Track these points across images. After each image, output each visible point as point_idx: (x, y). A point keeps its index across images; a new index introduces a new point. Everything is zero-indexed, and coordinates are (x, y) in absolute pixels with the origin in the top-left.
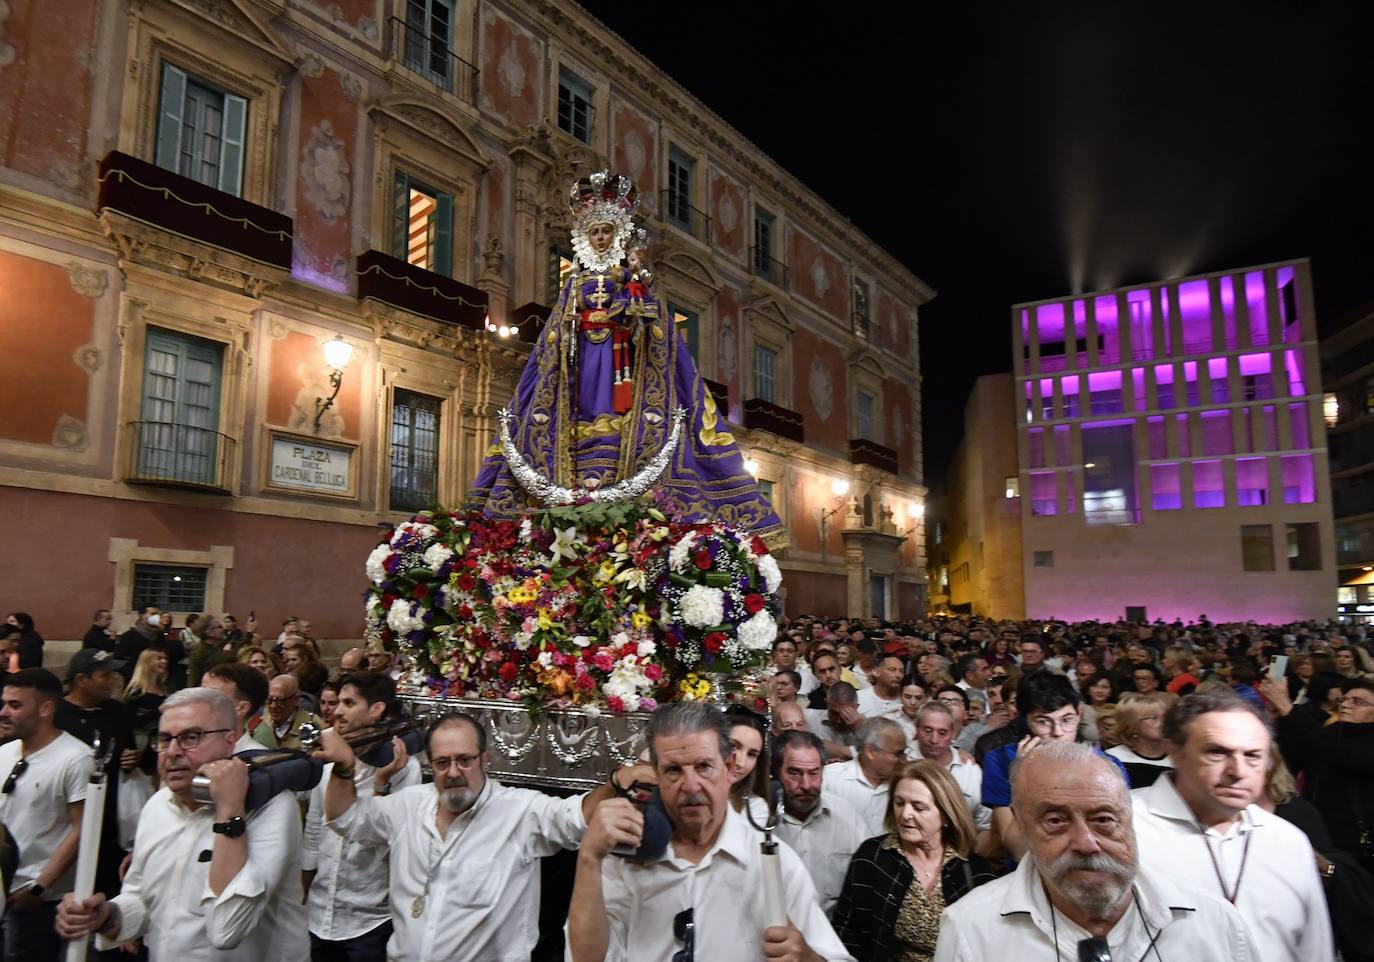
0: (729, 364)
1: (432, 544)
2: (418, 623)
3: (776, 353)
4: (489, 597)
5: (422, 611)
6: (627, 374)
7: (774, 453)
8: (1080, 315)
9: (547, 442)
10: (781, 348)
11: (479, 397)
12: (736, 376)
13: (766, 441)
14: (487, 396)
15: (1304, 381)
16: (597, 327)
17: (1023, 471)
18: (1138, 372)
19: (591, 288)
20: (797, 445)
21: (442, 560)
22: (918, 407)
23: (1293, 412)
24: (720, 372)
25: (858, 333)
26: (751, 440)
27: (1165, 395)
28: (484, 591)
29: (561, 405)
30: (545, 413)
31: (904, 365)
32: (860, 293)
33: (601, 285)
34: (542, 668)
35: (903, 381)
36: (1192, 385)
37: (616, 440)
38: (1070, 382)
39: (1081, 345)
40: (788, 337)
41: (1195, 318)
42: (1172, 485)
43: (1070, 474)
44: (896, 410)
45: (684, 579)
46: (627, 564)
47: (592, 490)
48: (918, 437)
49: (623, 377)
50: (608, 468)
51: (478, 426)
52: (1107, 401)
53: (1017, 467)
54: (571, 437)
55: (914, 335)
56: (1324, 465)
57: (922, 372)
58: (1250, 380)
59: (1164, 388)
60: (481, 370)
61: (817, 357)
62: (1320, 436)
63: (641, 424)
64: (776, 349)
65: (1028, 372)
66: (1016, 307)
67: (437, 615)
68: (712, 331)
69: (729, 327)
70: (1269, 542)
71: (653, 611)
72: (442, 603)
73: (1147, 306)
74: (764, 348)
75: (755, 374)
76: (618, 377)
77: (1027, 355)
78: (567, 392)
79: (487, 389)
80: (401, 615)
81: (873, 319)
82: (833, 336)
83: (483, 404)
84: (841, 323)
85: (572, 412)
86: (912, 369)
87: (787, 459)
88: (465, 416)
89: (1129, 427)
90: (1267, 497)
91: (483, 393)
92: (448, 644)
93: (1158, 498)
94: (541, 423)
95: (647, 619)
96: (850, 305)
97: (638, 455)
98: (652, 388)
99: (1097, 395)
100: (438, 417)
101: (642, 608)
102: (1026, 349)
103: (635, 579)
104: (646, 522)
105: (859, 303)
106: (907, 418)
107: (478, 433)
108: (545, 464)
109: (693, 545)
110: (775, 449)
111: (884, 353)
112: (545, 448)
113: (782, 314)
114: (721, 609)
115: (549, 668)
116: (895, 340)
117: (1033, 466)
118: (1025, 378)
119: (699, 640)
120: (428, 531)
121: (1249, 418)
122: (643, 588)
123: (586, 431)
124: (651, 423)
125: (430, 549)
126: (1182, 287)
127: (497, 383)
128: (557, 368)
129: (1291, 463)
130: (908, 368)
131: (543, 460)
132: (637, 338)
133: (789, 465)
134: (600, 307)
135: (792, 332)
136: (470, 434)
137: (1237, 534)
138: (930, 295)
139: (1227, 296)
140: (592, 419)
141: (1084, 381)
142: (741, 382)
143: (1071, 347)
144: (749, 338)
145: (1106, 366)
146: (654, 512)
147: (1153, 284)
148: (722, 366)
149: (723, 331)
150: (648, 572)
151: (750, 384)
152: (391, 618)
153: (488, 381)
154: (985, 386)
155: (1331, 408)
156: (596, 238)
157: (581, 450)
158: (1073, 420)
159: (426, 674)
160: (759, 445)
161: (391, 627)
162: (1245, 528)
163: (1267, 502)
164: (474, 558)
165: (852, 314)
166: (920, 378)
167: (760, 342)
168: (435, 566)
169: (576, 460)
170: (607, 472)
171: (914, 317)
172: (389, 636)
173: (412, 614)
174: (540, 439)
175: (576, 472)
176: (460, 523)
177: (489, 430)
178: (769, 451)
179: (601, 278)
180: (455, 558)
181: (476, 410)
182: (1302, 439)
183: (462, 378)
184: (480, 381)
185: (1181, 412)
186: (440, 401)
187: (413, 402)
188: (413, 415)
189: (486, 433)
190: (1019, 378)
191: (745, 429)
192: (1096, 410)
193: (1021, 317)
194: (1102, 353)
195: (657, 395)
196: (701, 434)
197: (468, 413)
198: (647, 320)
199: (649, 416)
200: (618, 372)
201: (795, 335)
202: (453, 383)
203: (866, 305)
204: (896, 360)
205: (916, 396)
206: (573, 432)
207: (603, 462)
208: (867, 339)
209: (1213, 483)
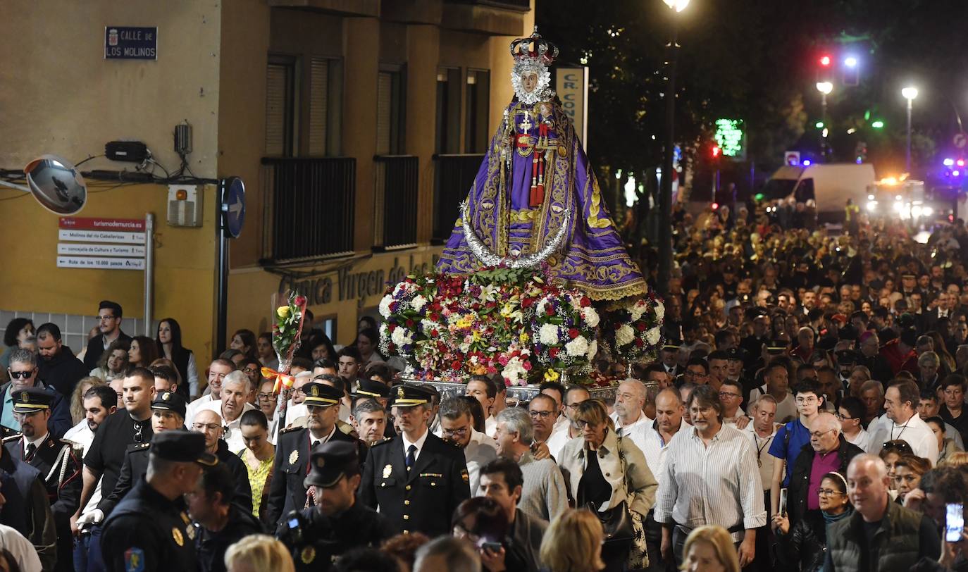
1: (416, 296)
2: (409, 341)
4: (446, 324)
5: (411, 334)
6: (540, 180)
9: (491, 222)
16: (524, 147)
19: (520, 118)
21: (421, 305)
28: (443, 321)
29: (500, 197)
30: (491, 202)
33: (526, 117)
34: (472, 365)
37: (531, 225)
45: (542, 320)
46: (518, 307)
47: (515, 258)
49: (537, 182)
50: (525, 244)
54: (506, 220)
63: (549, 213)
67: (419, 335)
72: (422, 329)
76: (534, 182)
78: (504, 189)
80: (400, 336)
85: (507, 202)
92: (424, 350)
94: (487, 209)
97: (546, 234)
98: (557, 189)
101: (522, 331)
103: (518, 316)
108: (490, 236)
109: (546, 302)
112: (490, 226)
114: (557, 336)
115: (475, 364)
119: (547, 351)
120: (413, 288)
122: (522, 322)
123: (515, 217)
124: (556, 212)
125: (415, 299)
128: (498, 172)
131: (489, 234)
134: (526, 133)
140: (518, 210)
150: (526, 313)
152: (394, 336)
156: (526, 82)
157: (512, 230)
159: (413, 367)
161: (394, 342)
164: (438, 302)
168: (417, 309)
169: (508, 236)
170: (525, 246)
172: (393, 347)
173: (405, 335)
174: (487, 220)
175: (507, 244)
176: (431, 281)
179: (527, 113)
180: (429, 303)
195: (560, 194)
196: (588, 219)
199: (555, 208)
200: (535, 178)
206: (507, 216)
207: (521, 240)
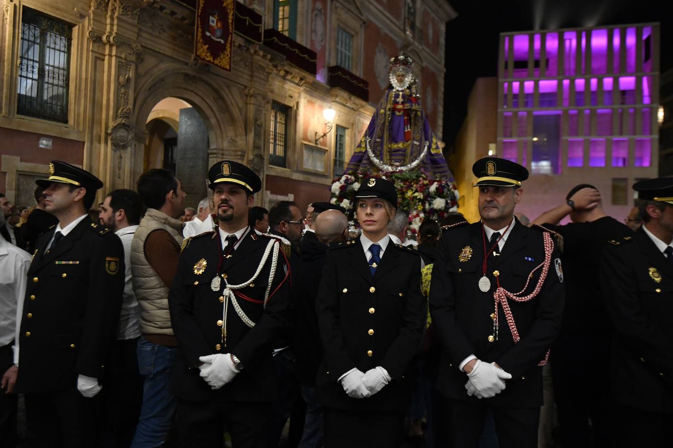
0: (319, 38)
3: (353, 36)
6: (409, 127)
7: (349, 107)
8: (537, 44)
9: (381, 149)
10: (357, 33)
11: (108, 27)
12: (324, 48)
13: (343, 97)
14: (115, 28)
15: (650, 96)
16: (399, 110)
17: (499, 139)
18: (566, 82)
19: (397, 96)
20: (364, 103)
22: (442, 89)
23: (644, 114)
24: (312, 42)
25: (408, 33)
26: (332, 96)
27: (579, 98)
29: (385, 136)
30: (380, 139)
31: (435, 60)
32: (411, 5)
33: (401, 95)
35: (435, 71)
36: (594, 93)
37: (405, 150)
38: (529, 85)
39: (537, 64)
40: (361, 26)
41: (599, 53)
42: (579, 153)
43: (525, 143)
44: (429, 89)
45: (434, 196)
46: (416, 191)
47: (398, 166)
48: (441, 109)
49: (408, 129)
50: (403, 159)
51: (107, 52)
52: (548, 99)
53: (496, 137)
54: (389, 148)
55: (442, 41)
56: (656, 145)
57: (446, 66)
58: (624, 93)
59: (579, 93)
60: (110, 5)
61: (380, 44)
62: (656, 129)
63: (413, 145)
64: (353, 33)
65: (506, 77)
66: (502, 34)
68: (307, 11)
69: (320, 11)
70: (625, 190)
71: (423, 205)
73: (574, 43)
74: (345, 31)
75: (337, 50)
76: (406, 129)
77: (506, 67)
78: (388, 132)
79: (116, 22)
81: (418, 24)
82: (391, 30)
83: (111, 33)
84: (398, 23)
85: (389, 139)
86: (440, 63)
87: (357, 113)
88: (94, 42)
89: (558, 116)
90: (626, 162)
91: (112, 25)
93: (571, 159)
94: (379, 142)
95: (422, 207)
96: (404, 12)
97: (412, 155)
98: (416, 133)
99: (543, 95)
100: (69, 40)
101: (420, 203)
102: (506, 63)
103: (420, 195)
104: (421, 178)
105: (409, 13)
106: (435, 96)
107: (107, 58)
108: (380, 156)
109: (437, 186)
110: (348, 104)
111: (423, 49)
112: (380, 151)
113: (358, 8)
114: (445, 204)
116: (431, 42)
117: (505, 136)
118: (504, 80)
119: (437, 213)
120: (353, 178)
121: (621, 115)
122: (422, 198)
123: (395, 146)
124: (416, 145)
125: (355, 184)
126: (594, 32)
127: (124, 18)
128: (384, 123)
129: (640, 142)
130: (437, 62)
132: (412, 115)
133: (358, 117)
134: (400, 103)
135: (365, 23)
136: (99, 58)
137: (610, 183)
138: (454, 15)
139: (616, 41)
140: (396, 142)
141: (536, 85)
142: (327, 53)
143: (531, 65)
144: (335, 23)
145: (549, 77)
146: (423, 175)
147: (579, 29)
148: (314, 38)
149: (315, 12)
150: (423, 193)
151: (333, 54)
153: (116, 14)
154: (481, 84)
155: (661, 114)
156: (399, 78)
157: (392, 152)
158: (528, 109)
160: (337, 99)
162: (615, 180)
163: (627, 164)
165: (405, 18)
166: (445, 70)
167: (342, 25)
169: (391, 155)
170: (403, 161)
171: (443, 28)
174: (378, 148)
175: (391, 160)
177: (116, 56)
178: (344, 105)
179: (401, 93)
181: (104, 38)
182: (647, 130)
183: (92, 8)
184: (109, 13)
185: (586, 109)
186: (71, 26)
187: (44, 23)
188: (43, 35)
189: (114, 58)
190: (501, 80)
191: (328, 87)
192: (542, 104)
193: (504, 42)
194: (548, 70)
195: (418, 135)
196: (431, 149)
197: (96, 39)
198: (416, 111)
199: (415, 143)
200: (406, 127)
201: (366, 24)
202: (83, 12)
203: (414, 14)
204: (429, 54)
205: (441, 81)
206: (390, 146)
207: (400, 157)
208: (413, 37)
209: (600, 153)
